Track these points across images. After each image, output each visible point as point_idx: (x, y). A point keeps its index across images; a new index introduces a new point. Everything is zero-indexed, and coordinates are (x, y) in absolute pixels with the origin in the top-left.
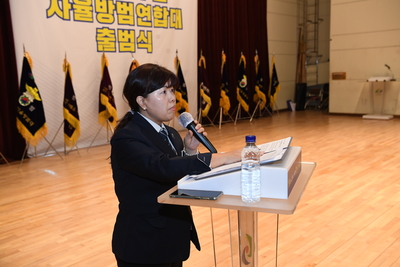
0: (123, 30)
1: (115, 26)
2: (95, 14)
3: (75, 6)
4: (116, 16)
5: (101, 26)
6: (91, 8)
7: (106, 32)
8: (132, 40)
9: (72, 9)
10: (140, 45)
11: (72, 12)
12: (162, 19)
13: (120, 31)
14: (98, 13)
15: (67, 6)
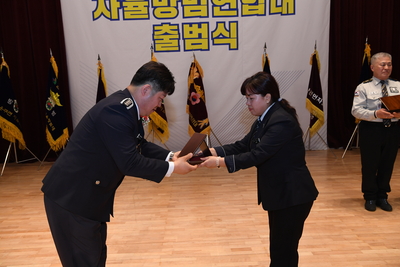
0: (191, 25)
1: (179, 20)
2: (151, 10)
3: (124, 4)
4: (180, 8)
5: (159, 22)
6: (146, 3)
7: (166, 28)
8: (205, 35)
9: (122, 7)
10: (216, 41)
11: (121, 11)
12: (256, 3)
13: (186, 27)
14: (155, 8)
15: (115, 5)
